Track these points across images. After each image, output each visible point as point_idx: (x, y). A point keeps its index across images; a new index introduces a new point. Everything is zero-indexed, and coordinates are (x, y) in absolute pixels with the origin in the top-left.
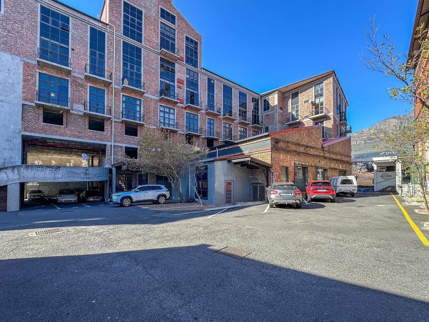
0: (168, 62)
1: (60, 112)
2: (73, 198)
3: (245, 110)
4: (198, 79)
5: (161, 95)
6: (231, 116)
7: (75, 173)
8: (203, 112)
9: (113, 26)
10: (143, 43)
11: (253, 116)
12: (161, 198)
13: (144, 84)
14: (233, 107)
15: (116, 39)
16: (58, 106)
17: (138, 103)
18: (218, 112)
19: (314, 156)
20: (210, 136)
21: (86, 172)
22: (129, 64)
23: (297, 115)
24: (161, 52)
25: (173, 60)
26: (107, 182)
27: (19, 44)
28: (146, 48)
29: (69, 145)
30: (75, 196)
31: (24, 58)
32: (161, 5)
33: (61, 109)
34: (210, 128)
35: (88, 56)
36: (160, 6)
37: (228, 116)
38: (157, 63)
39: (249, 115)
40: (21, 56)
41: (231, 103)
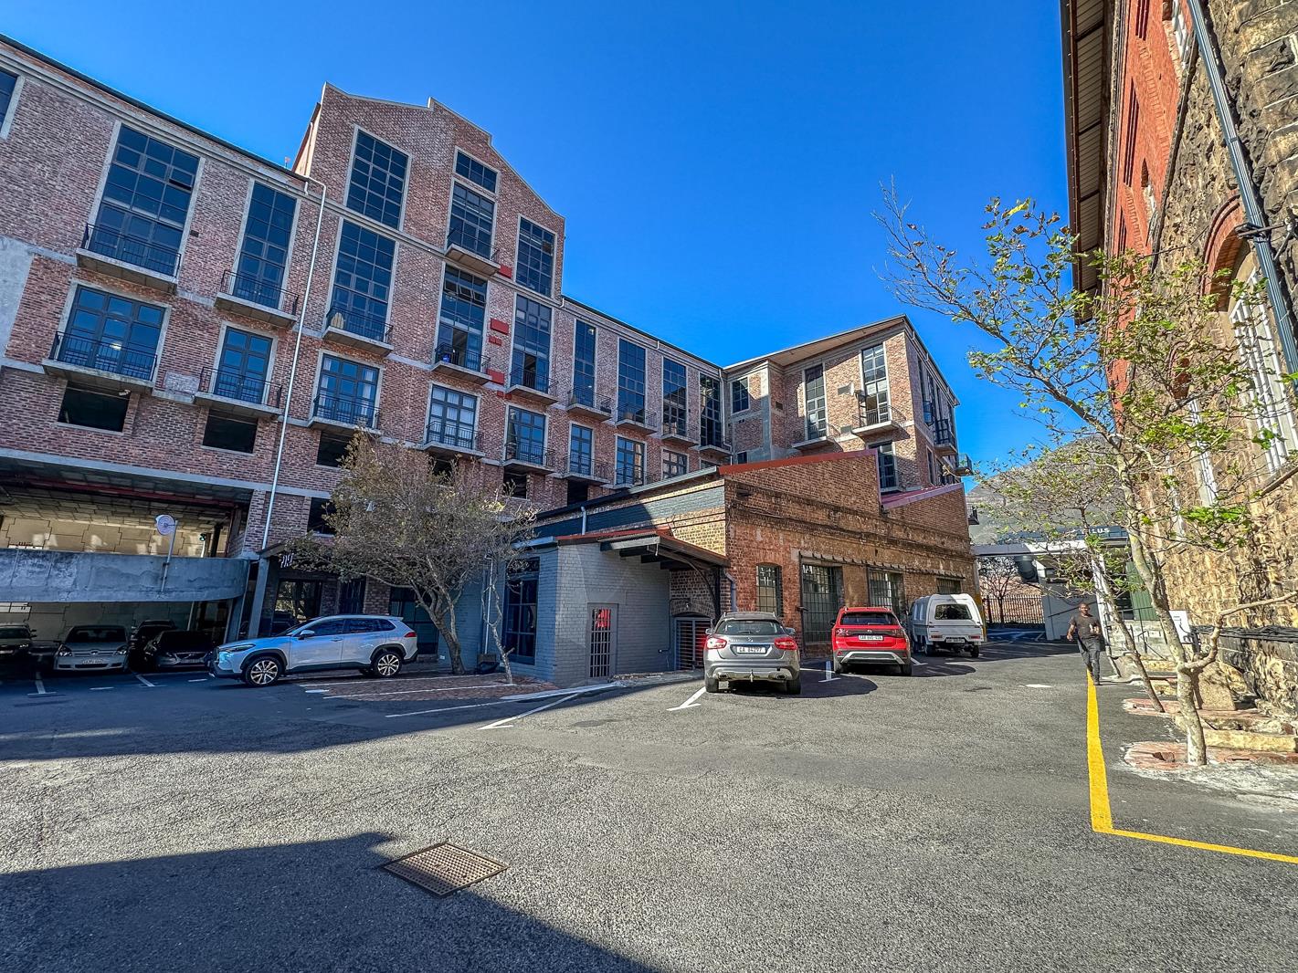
0: (467, 277)
1: (121, 394)
2: (110, 655)
3: (681, 406)
4: (549, 324)
5: (438, 358)
6: (641, 421)
7: (122, 574)
8: (562, 407)
9: (320, 185)
10: (401, 228)
11: (703, 424)
12: (385, 658)
13: (391, 329)
14: (646, 399)
15: (324, 216)
16: (116, 377)
17: (369, 376)
18: (602, 409)
19: (857, 535)
20: (577, 475)
21: (161, 572)
22: (354, 276)
23: (823, 424)
24: (450, 252)
25: (483, 272)
26: (237, 606)
27: (35, 212)
28: (408, 241)
29: (136, 490)
30: (120, 650)
31: (40, 248)
32: (462, 147)
33: (122, 386)
34: (580, 452)
35: (238, 252)
36: (457, 147)
37: (632, 422)
38: (436, 279)
39: (694, 420)
40: (34, 241)
41: (642, 387)
